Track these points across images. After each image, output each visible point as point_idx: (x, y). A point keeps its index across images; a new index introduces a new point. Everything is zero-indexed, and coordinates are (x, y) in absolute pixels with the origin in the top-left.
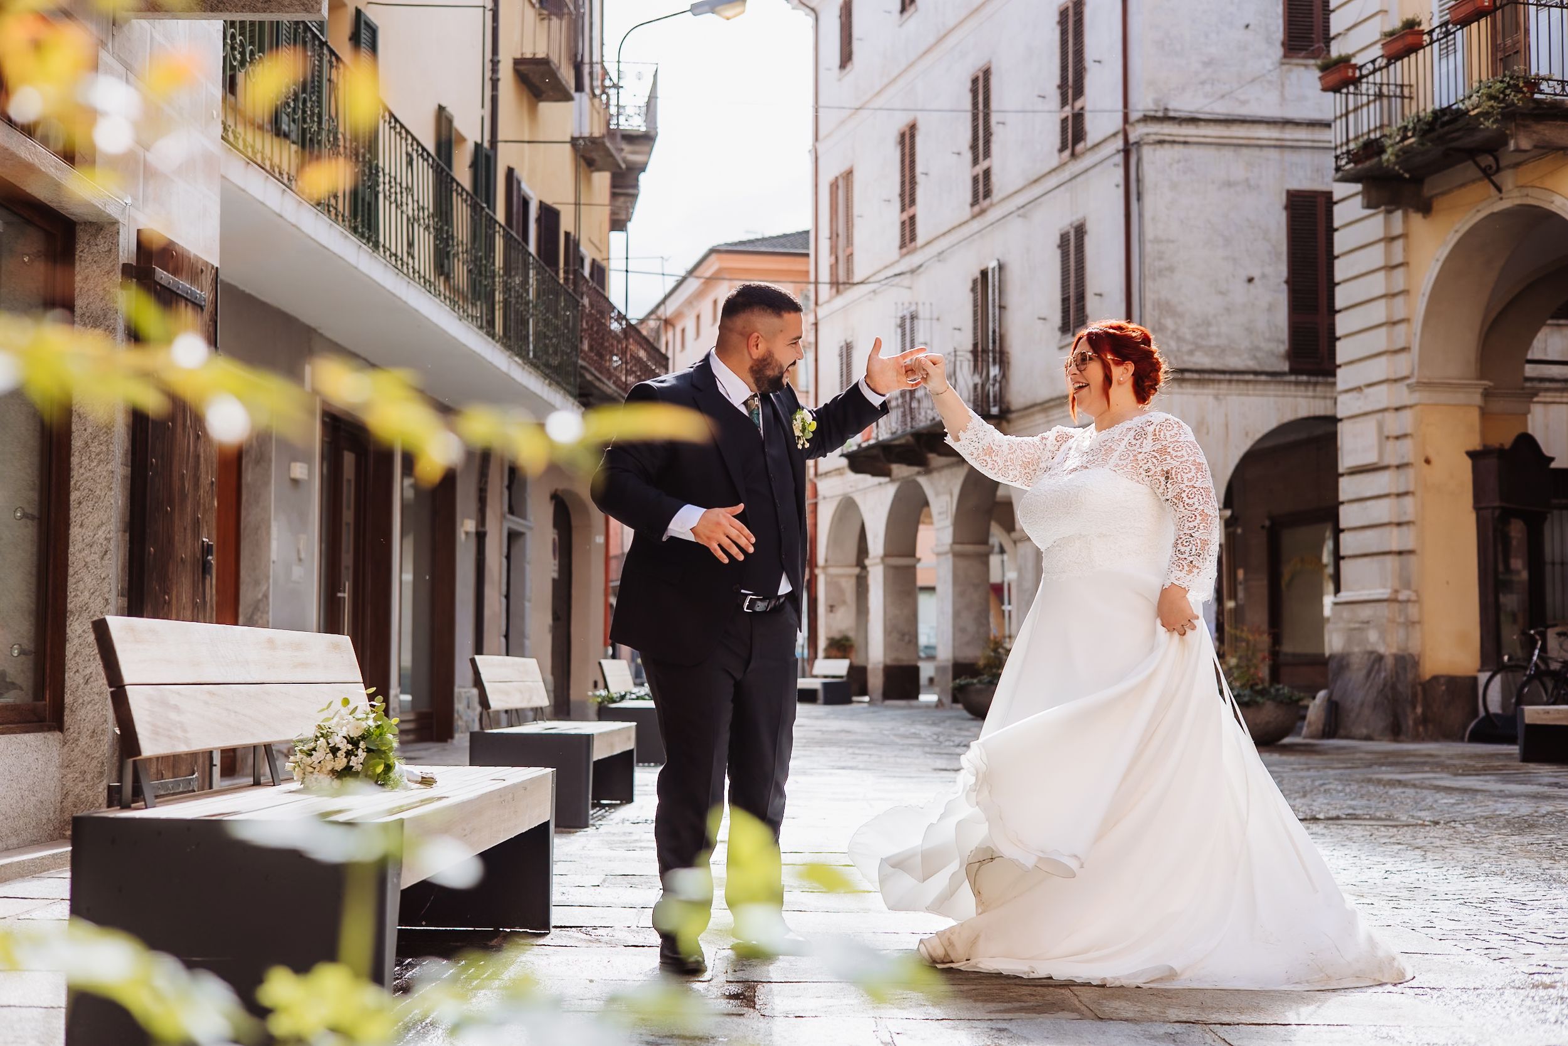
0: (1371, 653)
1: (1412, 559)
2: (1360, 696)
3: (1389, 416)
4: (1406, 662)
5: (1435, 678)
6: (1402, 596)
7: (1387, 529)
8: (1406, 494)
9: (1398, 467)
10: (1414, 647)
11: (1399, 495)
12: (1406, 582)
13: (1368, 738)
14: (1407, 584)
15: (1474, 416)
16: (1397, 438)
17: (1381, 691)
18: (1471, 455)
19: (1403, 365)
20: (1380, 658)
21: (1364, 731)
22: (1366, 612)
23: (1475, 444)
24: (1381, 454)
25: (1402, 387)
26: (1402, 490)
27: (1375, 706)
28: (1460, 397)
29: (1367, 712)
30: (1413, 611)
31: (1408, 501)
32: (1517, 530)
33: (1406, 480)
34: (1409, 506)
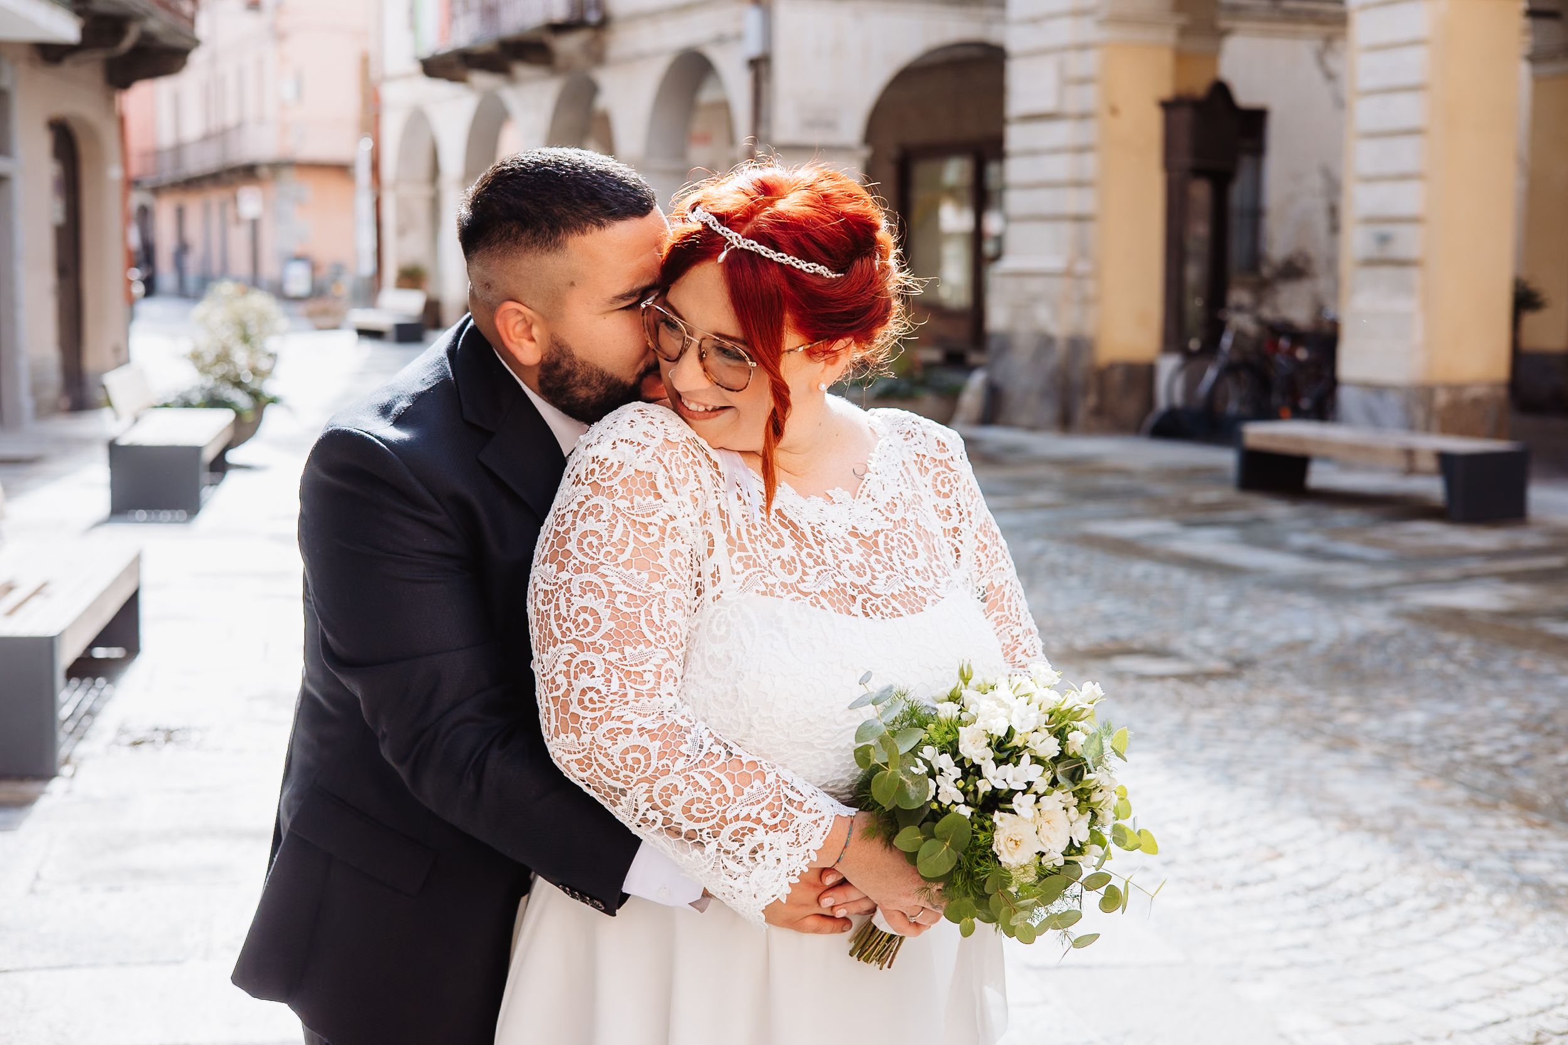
0: (1040, 333)
1: (1092, 226)
2: (1025, 380)
3: (1072, 56)
4: (1078, 345)
5: (1112, 367)
6: (1080, 268)
7: (1063, 189)
8: (1087, 149)
9: (1079, 116)
10: (1089, 328)
11: (1077, 150)
12: (1082, 251)
13: (1032, 428)
14: (1084, 254)
15: (1167, 58)
16: (1080, 82)
17: (1051, 379)
18: (1164, 105)
20: (1050, 340)
21: (1029, 420)
22: (1035, 287)
23: (1166, 90)
24: (1060, 99)
25: (1088, 20)
26: (1082, 143)
27: (1043, 394)
28: (1151, 36)
29: (1032, 400)
30: (1090, 287)
31: (1090, 157)
32: (1200, 192)
33: (1086, 133)
34: (1090, 165)
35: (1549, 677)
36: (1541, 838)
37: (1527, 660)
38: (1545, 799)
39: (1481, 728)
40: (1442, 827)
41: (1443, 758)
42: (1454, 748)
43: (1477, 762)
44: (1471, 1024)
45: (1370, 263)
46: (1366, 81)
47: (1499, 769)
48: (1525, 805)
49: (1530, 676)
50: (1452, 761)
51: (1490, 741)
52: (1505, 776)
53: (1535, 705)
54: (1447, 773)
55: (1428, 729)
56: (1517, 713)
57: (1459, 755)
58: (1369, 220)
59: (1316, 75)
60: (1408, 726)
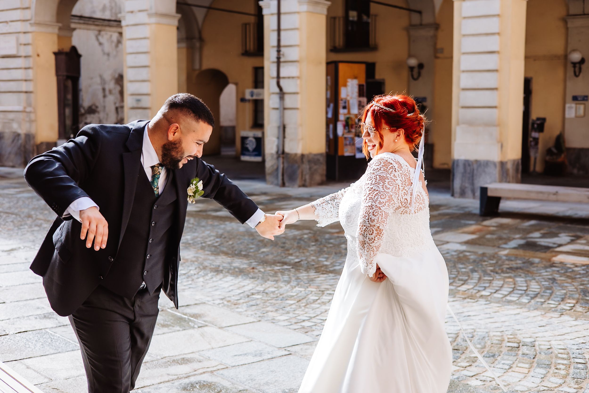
0: (15, 133)
1: (32, 95)
2: (9, 149)
3: (22, 36)
4: (29, 137)
5: (42, 143)
6: (28, 109)
7: (21, 82)
8: (29, 68)
9: (25, 57)
10: (33, 131)
11: (26, 68)
13: (13, 167)
14: (30, 105)
15: (55, 38)
16: (25, 45)
17: (19, 148)
18: (55, 54)
19: (28, 14)
20: (19, 135)
21: (11, 164)
22: (11, 116)
23: (56, 49)
24: (18, 50)
25: (27, 23)
26: (27, 66)
27: (16, 154)
28: (50, 30)
29: (12, 156)
30: (33, 116)
31: (30, 71)
32: (69, 83)
33: (29, 63)
34: (30, 74)
35: (217, 225)
36: (233, 259)
37: (210, 222)
38: (230, 252)
39: (206, 238)
40: (209, 259)
41: (200, 245)
42: (201, 243)
43: (209, 245)
44: (237, 293)
45: (133, 108)
46: (129, 50)
47: (215, 247)
48: (226, 254)
49: (212, 226)
50: (203, 246)
51: (210, 241)
52: (218, 248)
53: (217, 232)
54: (203, 248)
55: (193, 239)
56: (214, 234)
57: (204, 245)
58: (132, 95)
59: (96, 43)
60: (187, 239)
